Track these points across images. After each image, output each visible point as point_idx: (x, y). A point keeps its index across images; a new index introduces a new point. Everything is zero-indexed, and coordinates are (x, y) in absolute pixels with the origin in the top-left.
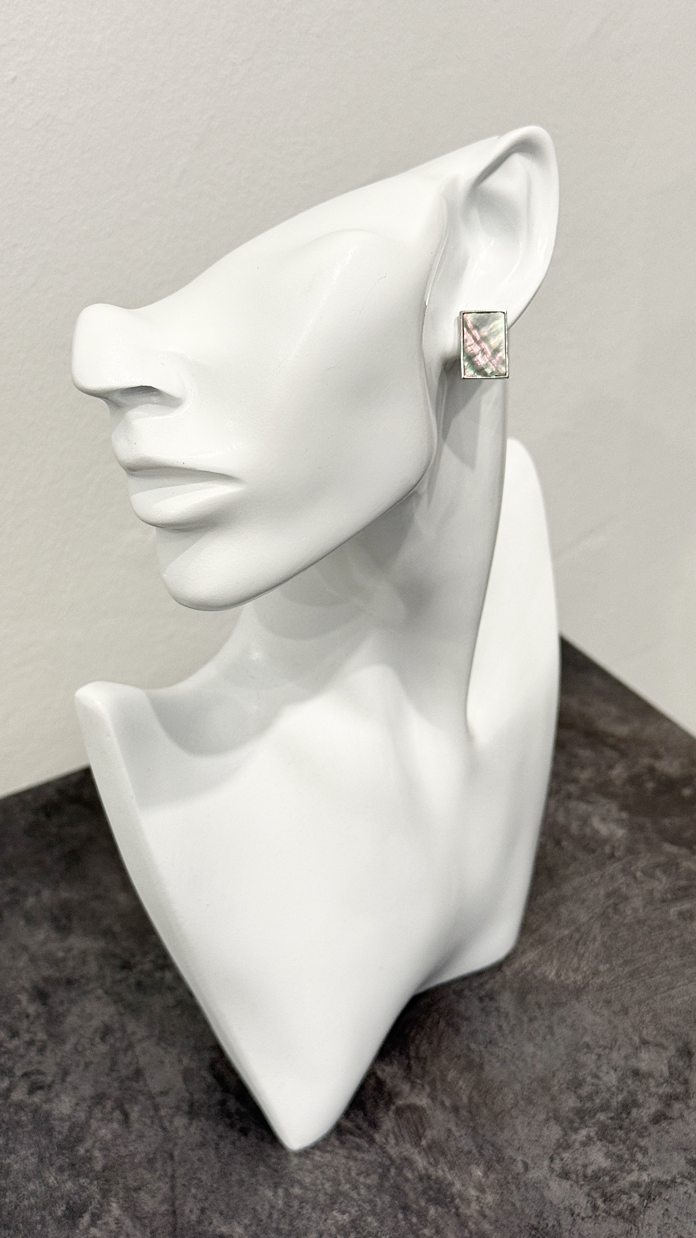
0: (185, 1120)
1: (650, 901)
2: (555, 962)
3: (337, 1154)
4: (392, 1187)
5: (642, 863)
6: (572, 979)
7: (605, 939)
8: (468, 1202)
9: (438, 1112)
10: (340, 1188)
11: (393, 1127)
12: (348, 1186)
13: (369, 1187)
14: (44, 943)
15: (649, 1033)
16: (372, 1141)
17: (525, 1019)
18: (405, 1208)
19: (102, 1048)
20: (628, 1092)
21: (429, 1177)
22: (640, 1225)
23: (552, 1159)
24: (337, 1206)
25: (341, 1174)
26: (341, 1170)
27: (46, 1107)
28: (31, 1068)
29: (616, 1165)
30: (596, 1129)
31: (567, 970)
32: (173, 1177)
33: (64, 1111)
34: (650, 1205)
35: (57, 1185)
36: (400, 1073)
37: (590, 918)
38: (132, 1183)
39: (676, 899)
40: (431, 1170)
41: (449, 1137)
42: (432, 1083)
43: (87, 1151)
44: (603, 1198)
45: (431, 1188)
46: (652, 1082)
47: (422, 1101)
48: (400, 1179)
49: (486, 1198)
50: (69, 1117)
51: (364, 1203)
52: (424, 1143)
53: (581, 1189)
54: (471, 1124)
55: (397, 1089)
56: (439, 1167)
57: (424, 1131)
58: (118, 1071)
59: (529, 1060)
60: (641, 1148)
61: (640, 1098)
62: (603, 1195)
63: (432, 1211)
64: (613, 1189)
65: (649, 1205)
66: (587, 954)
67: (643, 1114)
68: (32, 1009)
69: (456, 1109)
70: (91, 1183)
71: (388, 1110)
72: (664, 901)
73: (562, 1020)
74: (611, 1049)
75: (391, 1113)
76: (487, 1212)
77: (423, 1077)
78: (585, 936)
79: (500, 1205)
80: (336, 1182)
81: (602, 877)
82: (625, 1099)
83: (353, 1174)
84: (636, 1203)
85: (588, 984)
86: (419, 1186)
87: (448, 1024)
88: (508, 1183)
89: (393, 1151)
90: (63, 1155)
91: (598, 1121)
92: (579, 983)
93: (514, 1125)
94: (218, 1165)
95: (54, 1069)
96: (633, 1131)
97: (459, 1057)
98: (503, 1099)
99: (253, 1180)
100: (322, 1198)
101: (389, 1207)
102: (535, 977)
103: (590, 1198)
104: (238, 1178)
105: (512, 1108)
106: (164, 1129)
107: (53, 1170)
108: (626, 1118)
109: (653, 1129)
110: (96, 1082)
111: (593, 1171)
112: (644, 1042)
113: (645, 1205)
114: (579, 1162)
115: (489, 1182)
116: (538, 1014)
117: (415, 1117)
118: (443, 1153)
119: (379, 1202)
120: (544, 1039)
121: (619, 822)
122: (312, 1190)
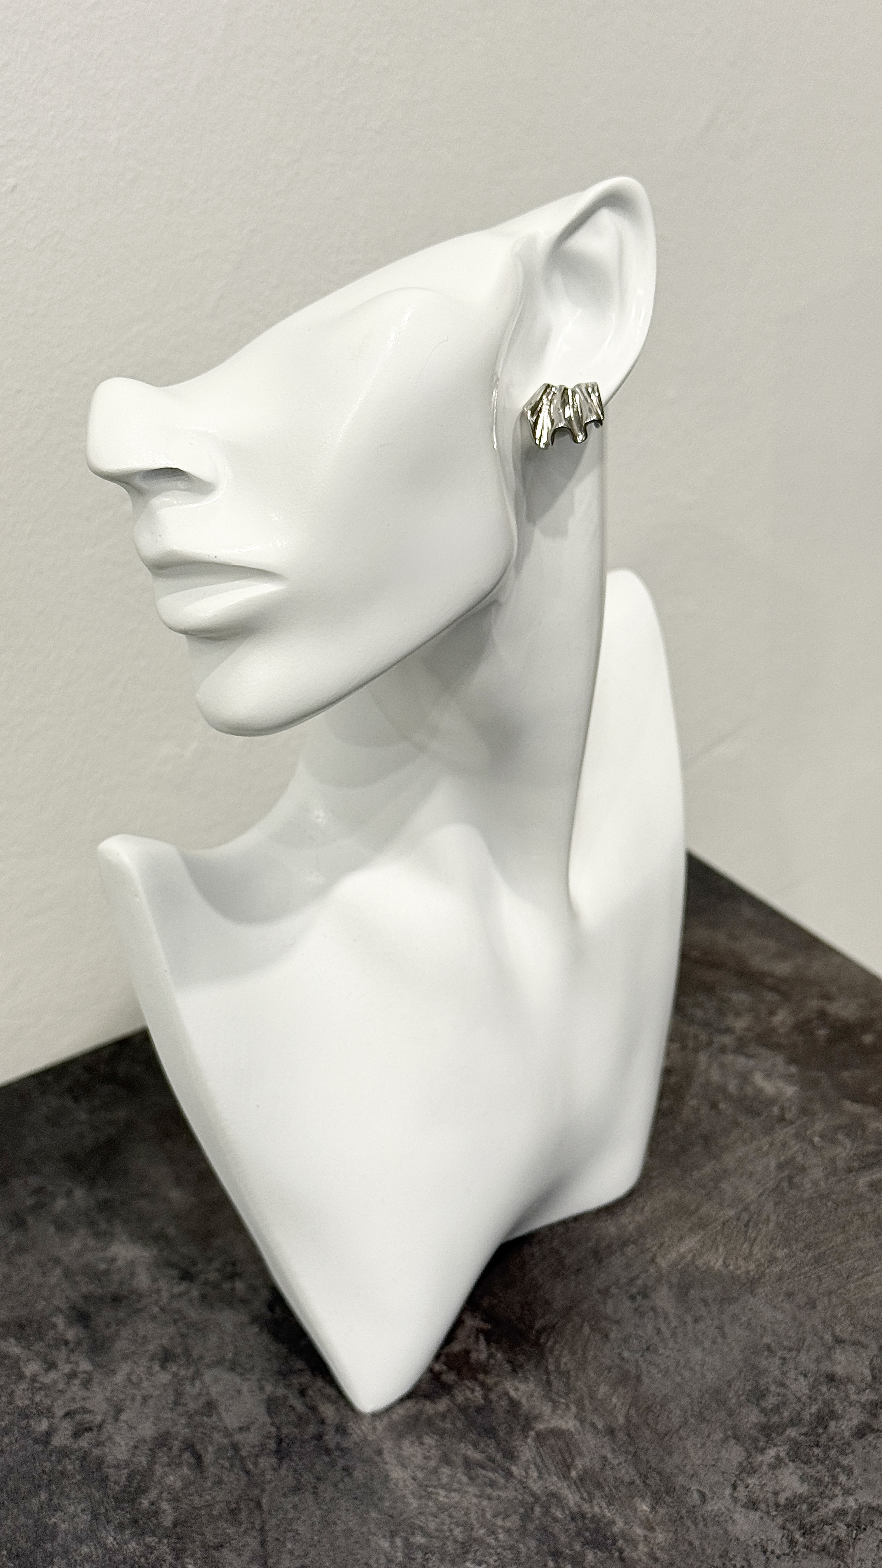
0: (273, 1461)
1: (832, 1170)
2: (721, 1249)
3: (466, 1492)
4: (537, 1529)
5: (819, 1126)
6: (744, 1269)
7: (781, 1218)
8: (633, 1543)
9: (589, 1436)
10: (474, 1534)
11: (534, 1458)
12: (482, 1531)
13: (508, 1531)
14: (80, 1254)
15: (844, 1329)
16: (509, 1474)
17: (689, 1319)
18: (556, 1555)
19: (164, 1377)
20: (824, 1402)
21: (583, 1516)
22: (849, 1561)
23: (734, 1487)
24: (470, 1557)
25: (473, 1516)
26: (474, 1512)
27: (96, 1452)
28: (74, 1406)
29: (815, 1490)
30: (787, 1447)
31: (737, 1259)
32: (262, 1530)
33: (119, 1457)
34: (862, 1536)
35: (117, 1546)
36: (538, 1392)
37: (761, 1195)
38: (211, 1539)
39: (864, 1168)
40: (586, 1507)
41: (604, 1465)
42: (580, 1403)
43: (152, 1504)
44: (802, 1531)
45: (587, 1529)
46: (852, 1388)
47: (568, 1423)
48: (547, 1521)
49: (655, 1538)
50: (127, 1463)
51: (504, 1550)
52: (574, 1474)
53: (773, 1520)
54: (631, 1449)
55: (537, 1412)
56: (595, 1502)
57: (573, 1461)
58: (185, 1405)
59: (697, 1368)
60: (843, 1468)
61: (839, 1407)
62: (801, 1527)
63: (590, 1556)
64: (813, 1518)
65: (858, 1537)
66: (759, 1239)
67: (845, 1427)
68: (71, 1334)
69: (611, 1432)
70: (159, 1542)
71: (526, 1437)
72: (850, 1170)
73: (735, 1318)
74: (799, 1351)
75: (529, 1440)
76: (659, 1554)
77: (567, 1394)
78: (755, 1216)
79: (675, 1545)
80: (468, 1527)
81: (772, 1144)
82: (819, 1411)
83: (489, 1516)
84: (843, 1535)
85: (763, 1275)
86: (572, 1526)
87: (593, 1329)
88: (681, 1517)
89: (536, 1487)
90: (122, 1510)
91: (790, 1439)
92: (752, 1273)
93: (684, 1448)
94: (318, 1513)
95: (105, 1406)
96: (833, 1448)
97: (610, 1369)
98: (668, 1417)
99: (364, 1529)
100: (450, 1547)
101: (537, 1554)
102: (697, 1268)
103: (785, 1532)
104: (344, 1528)
105: (680, 1427)
106: (248, 1473)
107: (111, 1528)
108: (823, 1433)
109: (857, 1444)
110: (158, 1419)
111: (787, 1499)
112: (839, 1341)
113: (854, 1537)
114: (769, 1489)
115: (658, 1519)
116: (703, 1311)
117: (560, 1443)
118: (599, 1485)
119: (523, 1550)
120: (714, 1342)
121: (788, 1078)
122: (438, 1537)
